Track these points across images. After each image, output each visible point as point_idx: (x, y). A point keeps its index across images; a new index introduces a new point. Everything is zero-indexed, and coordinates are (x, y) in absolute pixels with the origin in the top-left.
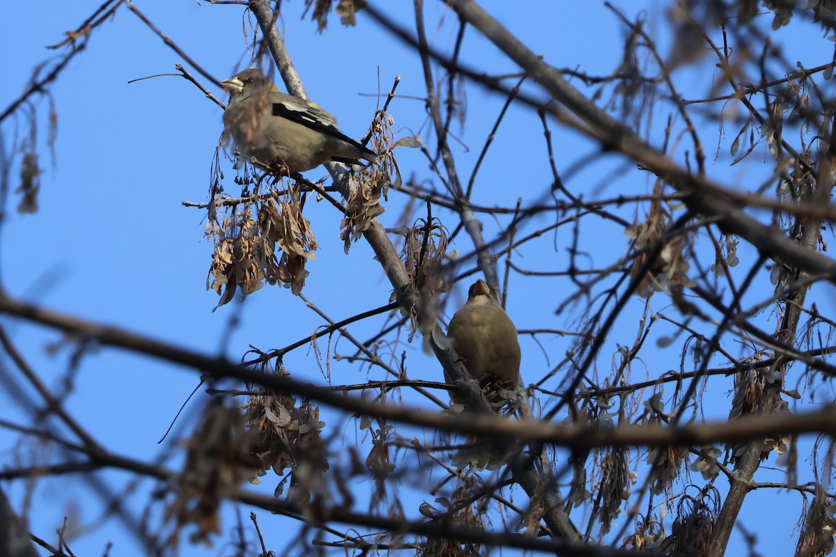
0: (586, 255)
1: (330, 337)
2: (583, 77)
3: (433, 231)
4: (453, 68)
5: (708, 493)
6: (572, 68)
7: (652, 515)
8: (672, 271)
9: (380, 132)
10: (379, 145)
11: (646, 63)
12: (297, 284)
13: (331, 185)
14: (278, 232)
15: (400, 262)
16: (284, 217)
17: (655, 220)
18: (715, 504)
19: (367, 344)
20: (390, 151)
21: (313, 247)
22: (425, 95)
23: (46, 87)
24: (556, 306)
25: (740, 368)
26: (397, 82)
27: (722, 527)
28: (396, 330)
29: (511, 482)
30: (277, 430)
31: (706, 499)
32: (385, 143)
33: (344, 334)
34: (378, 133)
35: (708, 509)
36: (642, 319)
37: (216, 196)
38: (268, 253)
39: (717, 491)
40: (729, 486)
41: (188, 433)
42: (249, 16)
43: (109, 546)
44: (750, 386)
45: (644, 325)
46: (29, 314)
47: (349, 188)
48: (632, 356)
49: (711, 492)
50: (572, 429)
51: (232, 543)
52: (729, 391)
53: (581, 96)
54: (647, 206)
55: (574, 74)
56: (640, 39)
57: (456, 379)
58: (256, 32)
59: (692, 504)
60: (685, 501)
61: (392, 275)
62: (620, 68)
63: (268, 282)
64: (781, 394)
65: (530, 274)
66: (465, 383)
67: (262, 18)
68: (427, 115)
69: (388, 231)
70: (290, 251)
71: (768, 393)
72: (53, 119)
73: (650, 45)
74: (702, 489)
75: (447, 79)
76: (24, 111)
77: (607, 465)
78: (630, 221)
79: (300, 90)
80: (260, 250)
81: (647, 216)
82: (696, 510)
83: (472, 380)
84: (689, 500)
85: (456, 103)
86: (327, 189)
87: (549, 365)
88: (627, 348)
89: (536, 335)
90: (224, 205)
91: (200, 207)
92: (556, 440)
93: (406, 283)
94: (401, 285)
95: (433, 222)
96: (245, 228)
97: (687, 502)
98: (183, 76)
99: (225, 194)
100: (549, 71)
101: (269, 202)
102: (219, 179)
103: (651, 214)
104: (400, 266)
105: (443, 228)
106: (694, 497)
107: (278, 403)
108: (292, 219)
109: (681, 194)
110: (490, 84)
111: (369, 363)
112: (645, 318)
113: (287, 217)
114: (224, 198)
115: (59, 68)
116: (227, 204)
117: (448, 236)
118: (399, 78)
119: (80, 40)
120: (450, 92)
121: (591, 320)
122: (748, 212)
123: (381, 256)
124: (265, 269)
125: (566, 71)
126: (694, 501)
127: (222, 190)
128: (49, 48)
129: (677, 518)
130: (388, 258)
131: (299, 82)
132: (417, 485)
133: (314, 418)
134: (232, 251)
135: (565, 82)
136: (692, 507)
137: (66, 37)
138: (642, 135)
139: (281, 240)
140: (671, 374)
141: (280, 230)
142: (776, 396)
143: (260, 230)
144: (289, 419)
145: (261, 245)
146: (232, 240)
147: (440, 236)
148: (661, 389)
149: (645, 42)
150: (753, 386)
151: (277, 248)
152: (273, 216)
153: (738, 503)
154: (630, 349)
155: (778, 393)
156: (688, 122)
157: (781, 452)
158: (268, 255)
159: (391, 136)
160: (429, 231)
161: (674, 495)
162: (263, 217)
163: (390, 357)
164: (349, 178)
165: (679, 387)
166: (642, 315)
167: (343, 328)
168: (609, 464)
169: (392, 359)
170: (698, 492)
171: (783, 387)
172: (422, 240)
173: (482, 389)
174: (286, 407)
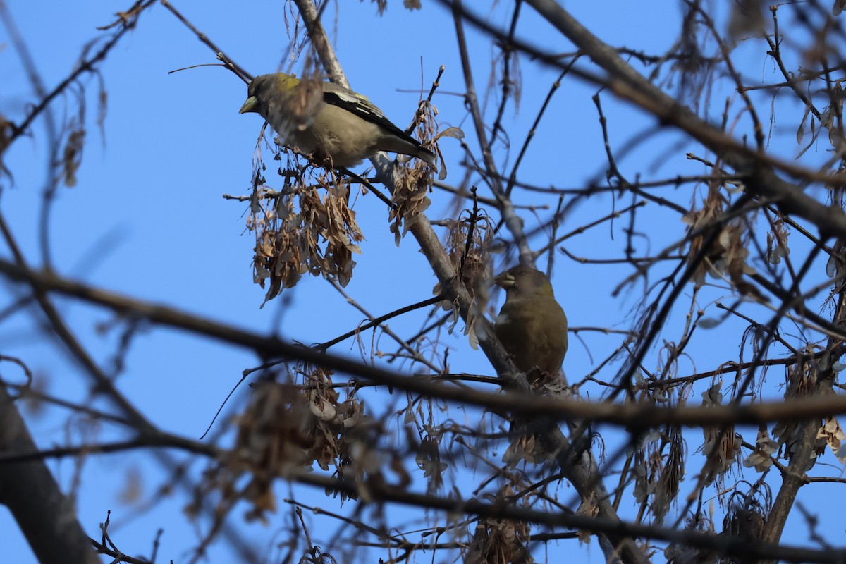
1: (374, 331)
2: (641, 57)
3: (479, 223)
5: (759, 489)
6: (631, 47)
7: (702, 511)
8: (729, 258)
9: (424, 122)
10: (423, 135)
11: (705, 40)
12: (345, 275)
13: (374, 177)
14: (323, 222)
15: (445, 254)
16: (328, 208)
17: (712, 207)
18: (766, 500)
19: (409, 342)
20: (435, 142)
21: (358, 238)
22: (463, 91)
23: (95, 66)
25: (797, 359)
26: (441, 72)
27: (775, 522)
28: (435, 330)
29: (560, 477)
30: (321, 425)
31: (757, 495)
32: (430, 134)
33: (385, 330)
34: (422, 124)
35: (759, 505)
36: (689, 314)
37: (259, 188)
38: (311, 244)
39: (768, 487)
40: (781, 481)
42: (290, 6)
43: (160, 532)
44: (802, 379)
45: (691, 320)
46: (82, 293)
47: (393, 179)
48: (679, 352)
49: (762, 488)
51: (286, 529)
52: (781, 385)
53: (638, 75)
54: (704, 189)
55: (632, 53)
56: (699, 17)
57: (503, 372)
58: (297, 22)
59: (743, 500)
60: (735, 496)
61: (438, 269)
62: (677, 46)
63: (311, 274)
64: (834, 387)
65: (586, 261)
66: (512, 376)
67: (304, 7)
69: (433, 223)
70: (335, 241)
71: (821, 386)
72: (103, 97)
73: (709, 23)
74: (753, 485)
75: (502, 58)
76: (73, 90)
77: (655, 462)
78: (688, 207)
79: (342, 80)
80: (303, 242)
81: (704, 202)
82: (747, 506)
83: (519, 374)
84: (740, 496)
85: (513, 84)
86: (372, 180)
87: (592, 363)
88: (673, 343)
89: (580, 333)
90: (266, 198)
91: (241, 200)
93: (452, 276)
94: (447, 279)
95: (479, 213)
96: (287, 220)
97: (738, 498)
98: (224, 66)
99: (267, 187)
100: (605, 49)
101: (313, 193)
102: (261, 171)
103: (708, 201)
104: (445, 258)
105: (489, 219)
106: (745, 494)
107: (322, 397)
108: (336, 210)
109: (740, 175)
111: (412, 360)
112: (691, 313)
113: (331, 208)
114: (266, 191)
115: (109, 46)
116: (268, 196)
117: (494, 227)
118: (443, 68)
119: (129, 19)
120: (506, 72)
121: (649, 309)
122: (809, 191)
123: (426, 249)
124: (308, 261)
125: (624, 50)
126: (744, 497)
127: (264, 181)
128: (100, 29)
129: (728, 514)
130: (433, 250)
131: (341, 73)
132: (473, 467)
133: (358, 411)
134: (274, 244)
135: (622, 61)
136: (743, 503)
137: (117, 18)
138: (701, 114)
139: (325, 231)
140: (730, 365)
141: (324, 221)
142: (829, 388)
143: (303, 222)
144: (333, 413)
145: (304, 236)
146: (274, 234)
147: (485, 229)
148: (720, 379)
149: (704, 20)
150: (805, 379)
151: (321, 239)
152: (317, 206)
153: (792, 497)
154: (677, 344)
155: (831, 386)
156: (747, 101)
157: (835, 448)
158: (312, 246)
159: (435, 126)
160: (475, 222)
161: (726, 489)
162: (307, 208)
163: (431, 353)
164: (393, 170)
165: (738, 377)
166: (689, 311)
167: (384, 323)
168: (657, 461)
169: (433, 356)
170: (749, 488)
171: (835, 381)
172: (467, 234)
173: (530, 383)
174: (330, 401)
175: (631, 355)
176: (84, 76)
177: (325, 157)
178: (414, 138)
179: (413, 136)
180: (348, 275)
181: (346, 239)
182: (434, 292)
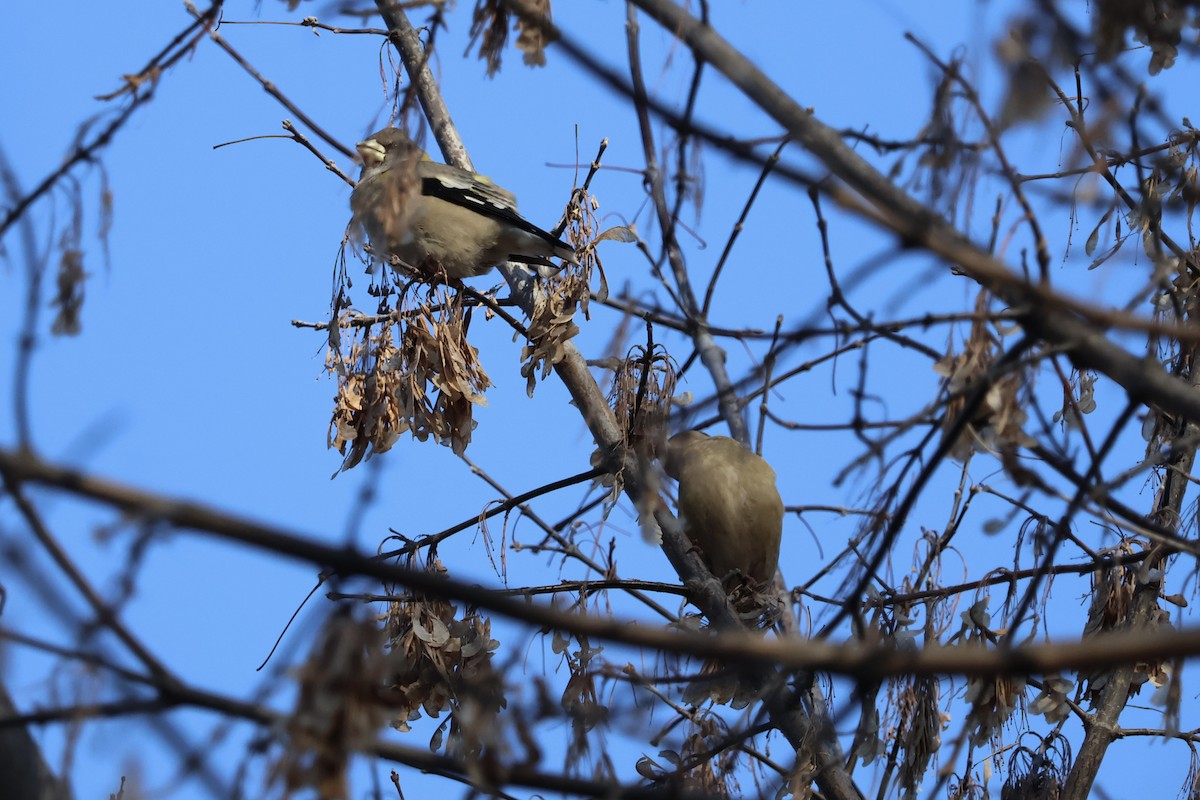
0: (878, 399)
1: (506, 517)
2: (874, 142)
3: (655, 364)
4: (685, 127)
5: (1053, 744)
6: (858, 128)
7: (973, 775)
8: (1001, 423)
9: (578, 219)
10: (576, 237)
11: (965, 121)
12: (460, 440)
13: (507, 297)
14: (434, 364)
15: (608, 408)
17: (977, 350)
18: (1064, 760)
19: (559, 527)
20: (591, 248)
21: (482, 384)
22: (642, 166)
23: (95, 153)
24: (834, 474)
25: (1100, 564)
26: (603, 148)
27: (1073, 792)
28: (601, 506)
29: (768, 727)
30: (430, 651)
31: (1050, 752)
32: (585, 236)
33: (526, 512)
34: (575, 222)
35: (1053, 767)
36: (958, 491)
37: (341, 312)
38: (417, 394)
39: (1066, 740)
40: (1084, 733)
41: (300, 657)
42: (389, 52)
44: (1114, 588)
45: (960, 499)
46: (71, 483)
47: (533, 301)
48: (944, 545)
49: (1057, 743)
50: (857, 651)
52: (1084, 596)
53: (871, 169)
54: (965, 329)
55: (860, 137)
56: (956, 87)
57: (689, 578)
58: (399, 75)
59: (1030, 760)
60: (1020, 753)
61: (595, 428)
62: (928, 129)
63: (416, 438)
64: (1159, 600)
65: (796, 427)
66: (702, 584)
67: (408, 54)
68: (644, 195)
69: (590, 363)
70: (451, 390)
71: (1141, 599)
72: (106, 199)
73: (971, 95)
74: (1044, 738)
75: (676, 145)
76: (64, 188)
77: (907, 703)
78: (942, 350)
79: (463, 159)
80: (405, 390)
81: (966, 343)
82: (1035, 768)
83: (712, 580)
84: (1026, 754)
85: (692, 180)
86: (502, 302)
88: (935, 532)
89: (804, 514)
90: (353, 325)
91: (317, 328)
92: (834, 668)
93: (617, 439)
94: (609, 443)
95: (655, 351)
96: (382, 358)
97: (1023, 757)
98: (293, 138)
99: (355, 310)
100: (824, 133)
101: (418, 321)
102: (346, 289)
103: (972, 342)
104: (607, 414)
105: (670, 360)
106: (1033, 750)
107: (431, 614)
108: (452, 346)
109: (1015, 312)
110: (739, 151)
111: (563, 555)
112: (961, 490)
113: (446, 341)
114: (353, 316)
115: (115, 126)
116: (356, 323)
118: (606, 142)
119: (143, 87)
120: (681, 164)
121: (885, 494)
122: (1112, 337)
123: (580, 400)
124: (412, 419)
125: (849, 133)
126: (1032, 755)
127: (349, 303)
128: (100, 98)
129: (1008, 780)
130: (590, 403)
131: (461, 148)
132: (632, 732)
133: (483, 634)
134: (363, 392)
135: (848, 149)
136: (1030, 763)
137: (123, 84)
138: (960, 226)
139: (437, 376)
140: (1000, 573)
141: (435, 361)
142: (1151, 603)
143: (404, 362)
144: (446, 636)
145: (406, 383)
146: (364, 377)
147: (665, 371)
148: (986, 594)
149: (964, 91)
150: (1119, 589)
151: (429, 386)
152: (424, 340)
153: (1097, 758)
154: (941, 534)
155: (1154, 599)
156: (1026, 207)
157: (1159, 685)
158: (417, 398)
159: (594, 226)
160: (650, 364)
161: (1005, 747)
162: (409, 343)
163: (592, 545)
164: (533, 287)
165: (1011, 591)
166: (958, 486)
167: (524, 504)
168: (910, 702)
169: (595, 549)
170: (1039, 742)
171: (1161, 591)
172: (640, 377)
173: (728, 594)
174: (442, 619)
175: (861, 561)
176: (80, 169)
177: (437, 270)
178: (565, 241)
179: (563, 238)
180: (465, 440)
181: (466, 387)
182: (592, 462)
